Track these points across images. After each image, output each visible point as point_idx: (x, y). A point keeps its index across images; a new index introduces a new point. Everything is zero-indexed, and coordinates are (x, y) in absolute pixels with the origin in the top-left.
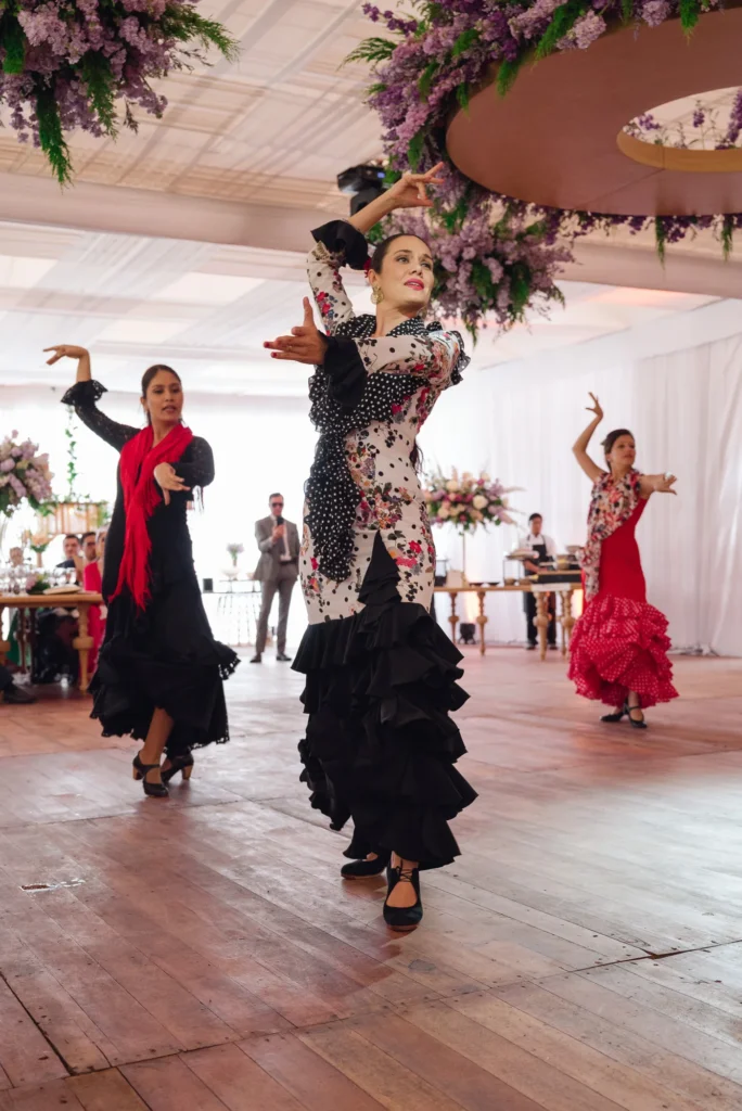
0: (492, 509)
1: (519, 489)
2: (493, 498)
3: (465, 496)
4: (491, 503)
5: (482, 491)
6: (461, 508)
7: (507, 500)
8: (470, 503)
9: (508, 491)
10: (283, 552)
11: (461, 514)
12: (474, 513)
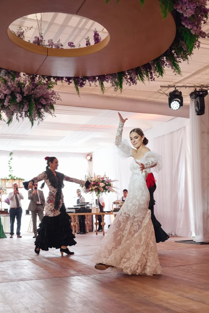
0: (107, 187)
1: (117, 181)
2: (107, 184)
3: (97, 183)
4: (106, 185)
5: (103, 181)
6: (96, 187)
7: (112, 184)
8: (99, 185)
9: (113, 181)
10: (39, 201)
11: (96, 189)
12: (100, 189)
